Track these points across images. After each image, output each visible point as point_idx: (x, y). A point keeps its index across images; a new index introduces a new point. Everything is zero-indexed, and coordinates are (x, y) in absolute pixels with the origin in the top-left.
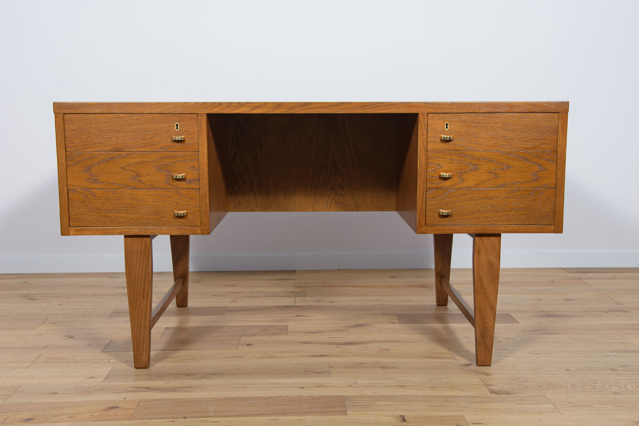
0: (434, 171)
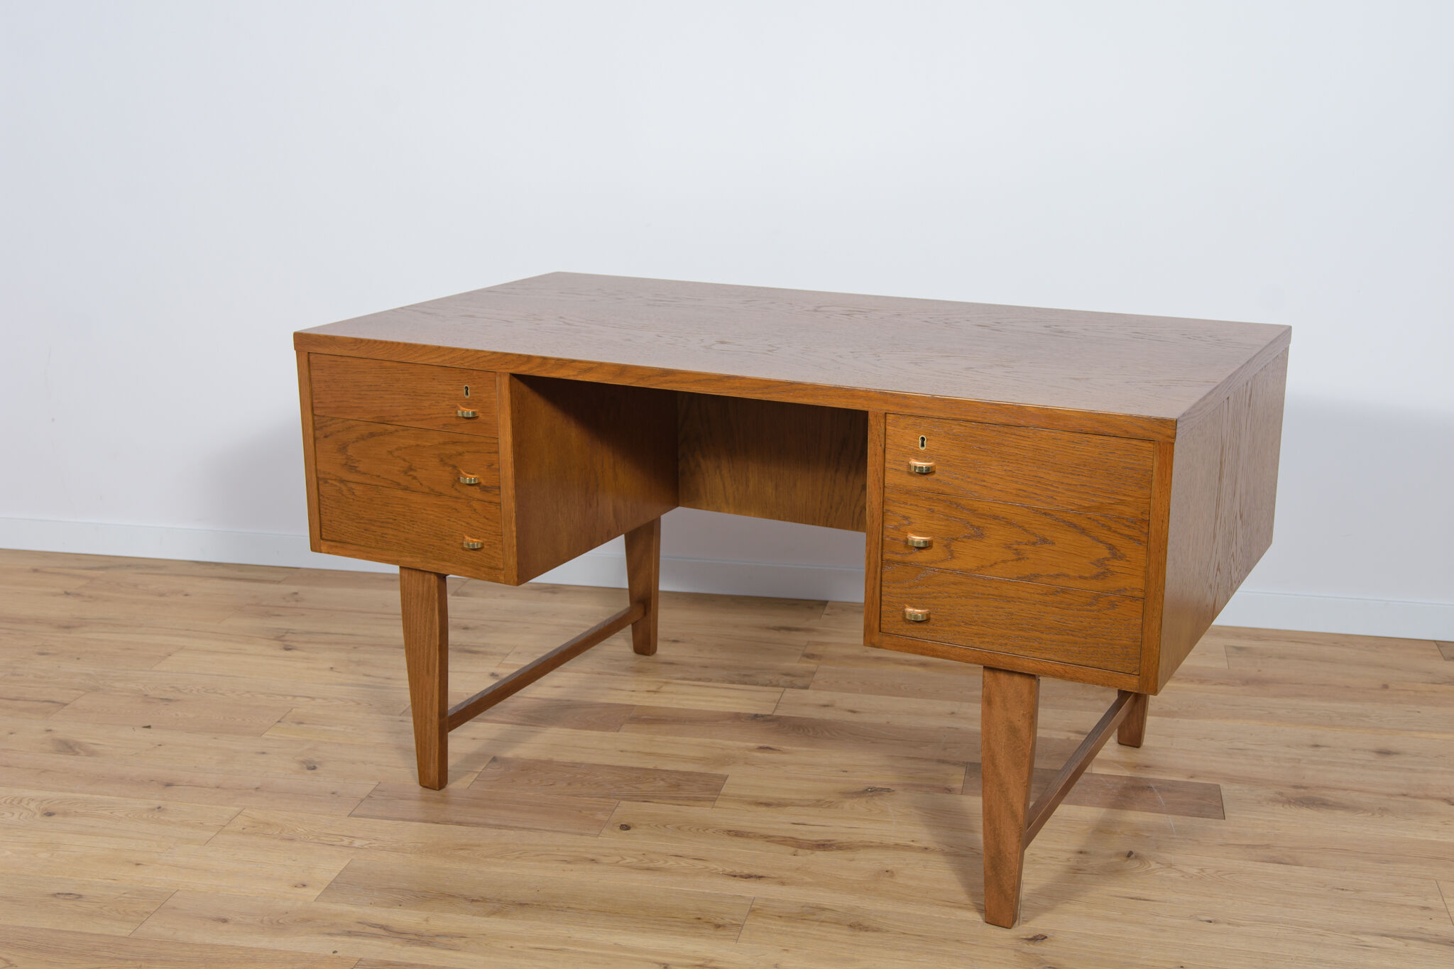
0: (896, 528)
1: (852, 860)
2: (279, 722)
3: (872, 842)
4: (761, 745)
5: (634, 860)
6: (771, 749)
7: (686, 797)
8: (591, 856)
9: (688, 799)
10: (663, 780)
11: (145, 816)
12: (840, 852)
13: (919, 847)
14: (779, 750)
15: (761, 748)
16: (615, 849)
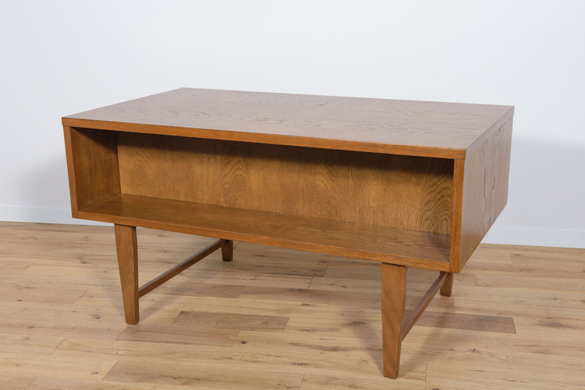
1: (348, 356)
2: (81, 297)
3: (357, 347)
4: (304, 303)
5: (248, 358)
6: (308, 305)
7: (270, 328)
8: (228, 356)
9: (272, 329)
10: (260, 320)
11: (20, 342)
12: (342, 352)
13: (378, 349)
14: (312, 305)
15: (303, 304)
16: (240, 352)
